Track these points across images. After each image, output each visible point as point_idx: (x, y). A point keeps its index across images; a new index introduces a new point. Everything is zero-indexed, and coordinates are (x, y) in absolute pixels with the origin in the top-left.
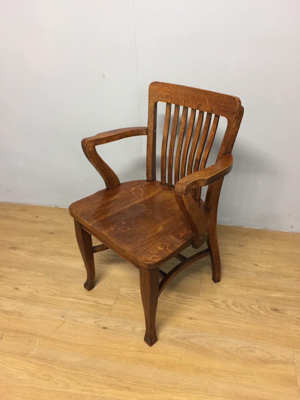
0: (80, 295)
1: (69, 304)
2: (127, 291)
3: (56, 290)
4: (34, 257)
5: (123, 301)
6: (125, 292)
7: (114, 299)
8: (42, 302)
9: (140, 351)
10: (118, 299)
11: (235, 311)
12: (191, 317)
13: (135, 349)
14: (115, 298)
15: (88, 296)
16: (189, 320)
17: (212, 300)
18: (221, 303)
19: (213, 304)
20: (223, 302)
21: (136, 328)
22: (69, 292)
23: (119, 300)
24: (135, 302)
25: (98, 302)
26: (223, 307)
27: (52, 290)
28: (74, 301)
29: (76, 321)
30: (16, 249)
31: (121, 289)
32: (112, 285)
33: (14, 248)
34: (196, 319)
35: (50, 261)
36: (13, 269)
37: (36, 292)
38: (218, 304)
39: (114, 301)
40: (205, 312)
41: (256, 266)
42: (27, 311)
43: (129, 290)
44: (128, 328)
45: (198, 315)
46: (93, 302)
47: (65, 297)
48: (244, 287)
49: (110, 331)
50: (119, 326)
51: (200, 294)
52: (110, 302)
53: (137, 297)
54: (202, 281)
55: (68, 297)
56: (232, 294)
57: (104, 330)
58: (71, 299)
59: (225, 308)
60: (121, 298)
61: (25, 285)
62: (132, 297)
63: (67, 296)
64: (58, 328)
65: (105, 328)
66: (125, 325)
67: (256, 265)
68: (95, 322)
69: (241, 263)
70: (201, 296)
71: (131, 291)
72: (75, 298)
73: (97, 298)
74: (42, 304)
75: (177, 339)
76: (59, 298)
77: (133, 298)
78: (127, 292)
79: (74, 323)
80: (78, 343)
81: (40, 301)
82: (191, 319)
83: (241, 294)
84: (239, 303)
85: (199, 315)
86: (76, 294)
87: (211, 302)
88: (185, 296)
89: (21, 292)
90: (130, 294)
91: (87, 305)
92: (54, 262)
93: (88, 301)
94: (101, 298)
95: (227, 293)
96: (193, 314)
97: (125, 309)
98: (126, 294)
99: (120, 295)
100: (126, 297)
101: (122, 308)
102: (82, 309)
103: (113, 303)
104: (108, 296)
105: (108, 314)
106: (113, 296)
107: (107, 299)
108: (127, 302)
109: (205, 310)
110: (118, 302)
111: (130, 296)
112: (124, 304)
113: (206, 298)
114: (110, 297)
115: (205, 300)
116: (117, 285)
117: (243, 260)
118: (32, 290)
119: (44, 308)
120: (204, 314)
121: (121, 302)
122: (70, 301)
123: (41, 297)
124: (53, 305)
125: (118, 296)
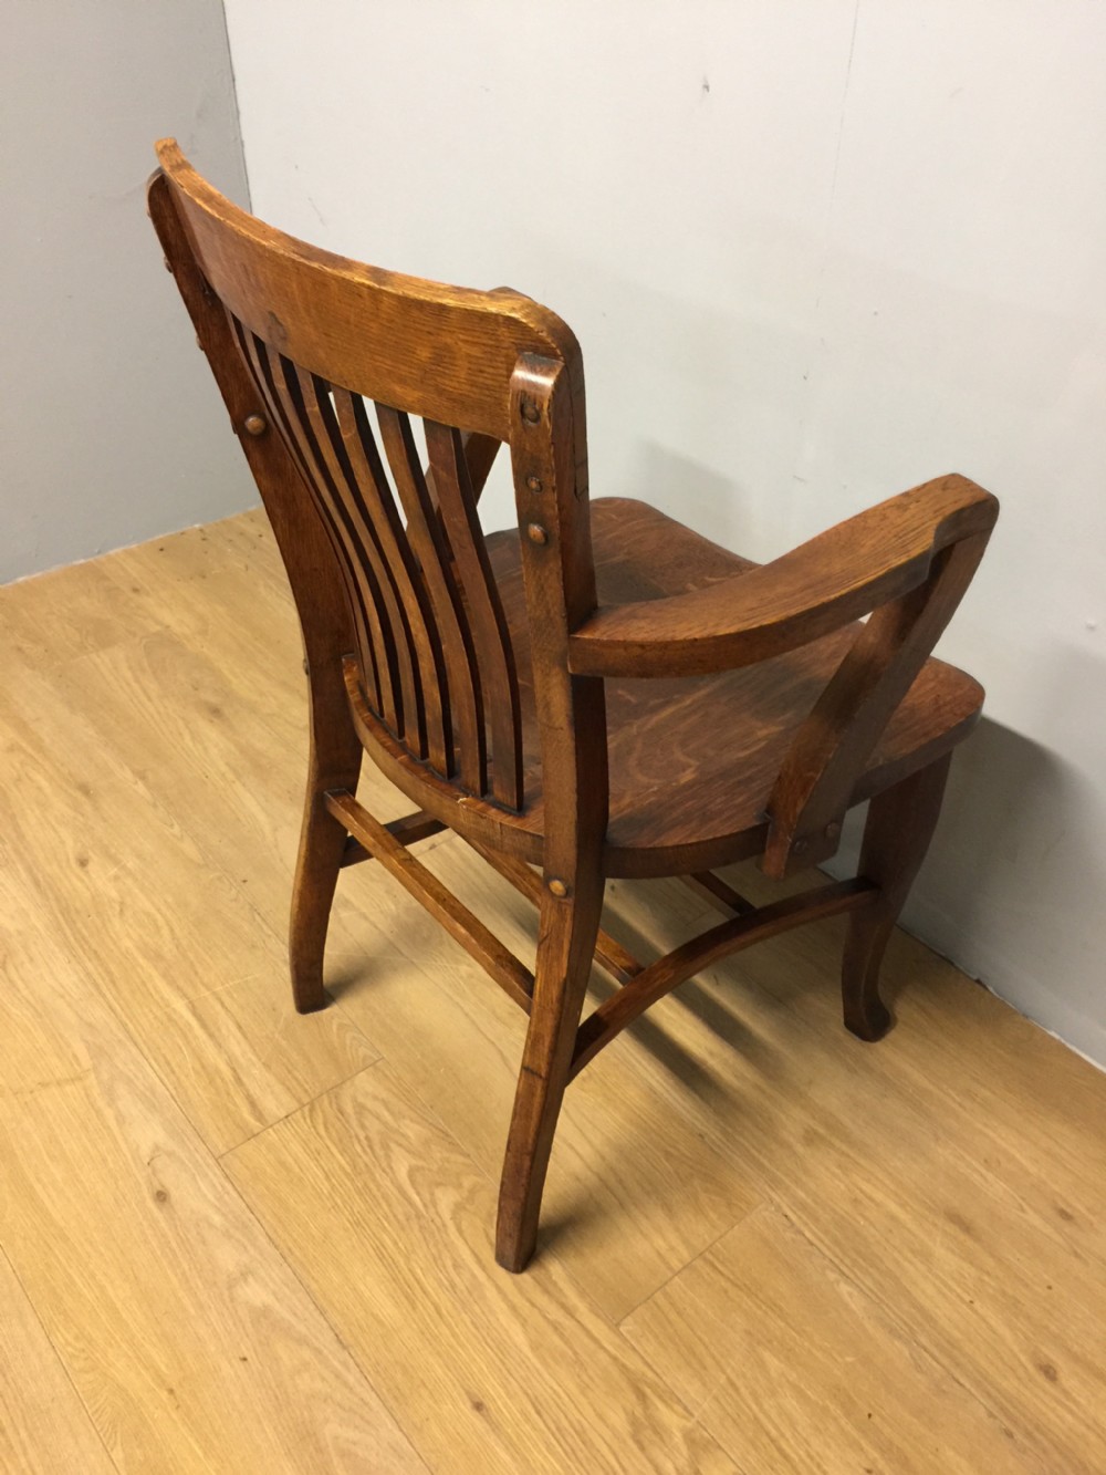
0: (218, 1007)
1: (156, 1017)
2: (375, 1098)
3: (174, 937)
4: (231, 776)
5: (322, 1132)
6: (361, 1099)
7: (299, 1101)
8: (98, 957)
9: (171, 1391)
10: (312, 1110)
12: (486, 1402)
13: (163, 1368)
14: (306, 1100)
15: (240, 1027)
16: (467, 1408)
17: (648, 1391)
18: (678, 1438)
19: (639, 1412)
20: (690, 1439)
21: (250, 1279)
22: (200, 971)
23: (311, 1116)
24: (354, 1167)
25: (242, 1076)
27: (165, 932)
28: (181, 1017)
29: (112, 1102)
30: (215, 720)
31: (362, 1073)
32: (348, 1042)
33: (215, 712)
34: (495, 1427)
35: (262, 817)
36: (141, 788)
37: (118, 908)
38: (656, 1432)
39: (294, 1105)
40: (565, 1423)
41: (1040, 1378)
42: (31, 960)
43: (383, 1101)
44: (228, 1257)
45: (523, 1413)
46: (230, 1062)
47: (172, 982)
48: (863, 1443)
49: (163, 1224)
50: (211, 1225)
51: (629, 1319)
52: (275, 1103)
53: (380, 1153)
54: (699, 1263)
55: (179, 988)
56: (774, 1433)
57: (151, 1204)
58: (180, 1006)
60: (325, 1117)
61: (116, 862)
62: (362, 1137)
63: (181, 983)
64: (44, 1085)
65: (161, 1197)
66: (230, 1237)
67: (1049, 1372)
68: (157, 1147)
69: (977, 1305)
70: (619, 1334)
71: (386, 1104)
72: (195, 1013)
73: (254, 1059)
74: (89, 966)
75: (344, 1454)
76: (155, 974)
77: (365, 1143)
78: (369, 1104)
79: (101, 1103)
80: (38, 1187)
81: (93, 949)
82: (478, 1406)
85: (528, 1420)
86: (214, 993)
87: (641, 1396)
88: (555, 1284)
89: (82, 881)
90: (371, 1123)
91: (199, 1059)
92: (267, 829)
93: (219, 1045)
94: (267, 1066)
95: (754, 1407)
96: (508, 1393)
97: (297, 1170)
98: (361, 1109)
99: (336, 1097)
100: (348, 1122)
101: (290, 1160)
102: (173, 1064)
103: (284, 1114)
104: (297, 1074)
105: (224, 1150)
106: (307, 1087)
107: (283, 1084)
108: (328, 1147)
109: (578, 1416)
110: (302, 1121)
111: (363, 1127)
112: (312, 1147)
113: (634, 1363)
114: (294, 1083)
115: (624, 1368)
116: (362, 1051)
117: (1004, 1293)
118: (114, 894)
119: (82, 980)
120: (554, 1429)
121: (312, 1130)
122: (174, 1010)
123: (114, 936)
124: (114, 992)
125: (325, 1096)
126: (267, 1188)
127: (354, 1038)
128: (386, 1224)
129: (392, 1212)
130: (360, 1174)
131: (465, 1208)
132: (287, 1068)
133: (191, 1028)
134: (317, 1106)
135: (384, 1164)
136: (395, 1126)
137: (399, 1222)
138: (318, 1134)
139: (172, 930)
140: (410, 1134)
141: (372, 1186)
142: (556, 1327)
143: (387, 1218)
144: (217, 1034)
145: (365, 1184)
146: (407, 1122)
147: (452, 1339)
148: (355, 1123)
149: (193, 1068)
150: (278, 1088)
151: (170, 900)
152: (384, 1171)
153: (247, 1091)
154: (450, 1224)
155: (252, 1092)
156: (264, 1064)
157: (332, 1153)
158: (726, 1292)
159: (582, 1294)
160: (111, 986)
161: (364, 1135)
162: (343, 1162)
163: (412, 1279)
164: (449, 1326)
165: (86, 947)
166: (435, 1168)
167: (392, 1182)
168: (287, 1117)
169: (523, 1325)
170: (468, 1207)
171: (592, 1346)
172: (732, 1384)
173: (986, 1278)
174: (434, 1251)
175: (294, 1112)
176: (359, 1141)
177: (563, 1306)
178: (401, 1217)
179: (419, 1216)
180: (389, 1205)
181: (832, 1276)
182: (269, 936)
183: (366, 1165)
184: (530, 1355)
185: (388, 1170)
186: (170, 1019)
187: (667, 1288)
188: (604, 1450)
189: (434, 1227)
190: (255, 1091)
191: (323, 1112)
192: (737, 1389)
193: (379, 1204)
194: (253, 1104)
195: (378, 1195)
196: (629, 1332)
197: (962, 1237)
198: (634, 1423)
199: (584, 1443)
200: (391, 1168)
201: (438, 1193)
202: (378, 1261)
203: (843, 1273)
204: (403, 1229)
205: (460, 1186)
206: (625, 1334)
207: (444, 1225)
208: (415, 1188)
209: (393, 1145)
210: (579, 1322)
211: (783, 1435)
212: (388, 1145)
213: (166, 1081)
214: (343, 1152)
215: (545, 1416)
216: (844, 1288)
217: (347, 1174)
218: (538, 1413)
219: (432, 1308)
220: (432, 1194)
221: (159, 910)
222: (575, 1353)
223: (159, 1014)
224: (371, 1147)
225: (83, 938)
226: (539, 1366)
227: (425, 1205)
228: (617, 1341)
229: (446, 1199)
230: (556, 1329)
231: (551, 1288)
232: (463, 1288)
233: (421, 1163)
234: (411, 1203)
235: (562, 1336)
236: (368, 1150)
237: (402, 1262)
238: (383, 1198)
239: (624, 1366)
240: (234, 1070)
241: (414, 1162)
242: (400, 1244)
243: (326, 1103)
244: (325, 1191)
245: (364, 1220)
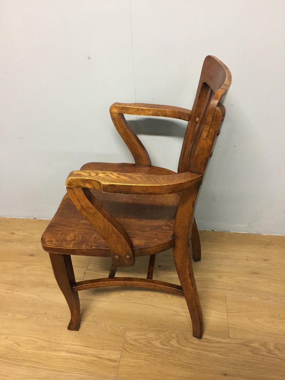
1: (60, 362)
2: (136, 335)
5: (133, 352)
6: (133, 338)
7: (120, 350)
8: (26, 360)
10: (125, 350)
11: (280, 358)
14: (121, 349)
15: (86, 347)
16: (223, 377)
17: (247, 344)
23: (127, 351)
24: (148, 353)
25: (99, 356)
26: (264, 353)
27: (37, 340)
28: (68, 356)
31: (127, 333)
34: (232, 375)
37: (16, 345)
38: (256, 349)
39: (120, 352)
40: (242, 363)
43: (138, 335)
45: (234, 368)
46: (93, 356)
47: (54, 350)
48: (283, 321)
51: (230, 335)
53: (150, 345)
54: (229, 314)
55: (59, 350)
58: (64, 354)
59: (267, 354)
60: (129, 348)
62: (143, 346)
63: (57, 348)
69: (271, 285)
70: (231, 338)
72: (69, 352)
73: (98, 350)
74: (25, 364)
76: (48, 352)
77: (144, 346)
78: (136, 338)
81: (22, 360)
82: (225, 375)
83: (282, 331)
84: (283, 346)
86: (70, 344)
87: (246, 345)
88: (211, 340)
90: (141, 341)
91: (85, 362)
93: (86, 355)
94: (103, 349)
95: (263, 330)
96: (227, 368)
97: (137, 365)
98: (135, 340)
99: (127, 342)
100: (136, 345)
101: (133, 364)
102: (79, 368)
103: (120, 356)
104: (112, 345)
105: (115, 375)
106: (118, 346)
107: (112, 350)
108: (138, 354)
109: (243, 359)
110: (126, 354)
111: (140, 343)
112: (135, 357)
113: (239, 341)
114: (114, 347)
115: (239, 344)
116: (121, 328)
117: (272, 280)
118: (11, 342)
119: (28, 369)
120: (241, 365)
121: (131, 354)
122: (63, 356)
123: (23, 352)
124: (41, 365)
125: (125, 344)
126: (135, 374)
127: (116, 327)
128: (169, 358)
129: (166, 355)
130: (151, 353)
131: (179, 341)
132: (108, 346)
133: (74, 357)
134: (125, 348)
135: (154, 347)
136: (147, 337)
138: (133, 353)
139: (39, 339)
140: (151, 336)
141: (156, 353)
144: (82, 353)
145: (155, 354)
146: (148, 334)
147: (206, 368)
149: (85, 365)
150: (112, 352)
151: (30, 332)
152: (156, 348)
153: (105, 358)
154: (180, 346)
155: (106, 358)
156: (102, 349)
157: (140, 354)
158: (238, 315)
159: (218, 337)
160: (38, 364)
165: (18, 361)
166: (164, 339)
167: (159, 349)
168: (121, 356)
169: (215, 353)
170: (179, 340)
171: (230, 345)
172: (257, 330)
173: (268, 279)
174: (183, 355)
175: (122, 353)
176: (143, 347)
177: (218, 343)
178: (170, 354)
179: (173, 351)
181: (249, 298)
183: (151, 350)
184: (222, 357)
185: (156, 347)
186: (65, 359)
187: (229, 323)
188: (252, 361)
189: (178, 350)
190: (107, 357)
191: (128, 348)
192: (258, 330)
193: (163, 355)
194: (110, 360)
195: (160, 354)
196: (232, 336)
197: (258, 275)
198: (251, 351)
199: (248, 363)
200: (156, 346)
201: (171, 343)
202: (176, 367)
203: (250, 296)
205: (173, 338)
206: (232, 337)
207: (180, 348)
208: (166, 346)
210: (223, 343)
211: (272, 331)
212: (150, 343)
213: (81, 373)
214: (142, 352)
216: (253, 298)
217: (149, 356)
218: (236, 365)
220: (170, 344)
221: (29, 337)
222: (229, 349)
223: (60, 360)
224: (147, 346)
225: (15, 359)
226: (226, 357)
227: (172, 348)
228: (233, 340)
229: (174, 342)
230: (221, 348)
231: (211, 341)
232: (197, 356)
233: (160, 340)
234: (169, 350)
235: (223, 348)
237: (180, 362)
239: (239, 343)
240: (96, 357)
241: (159, 341)
242: (176, 359)
243: (126, 346)
244: (149, 363)
245: (163, 362)
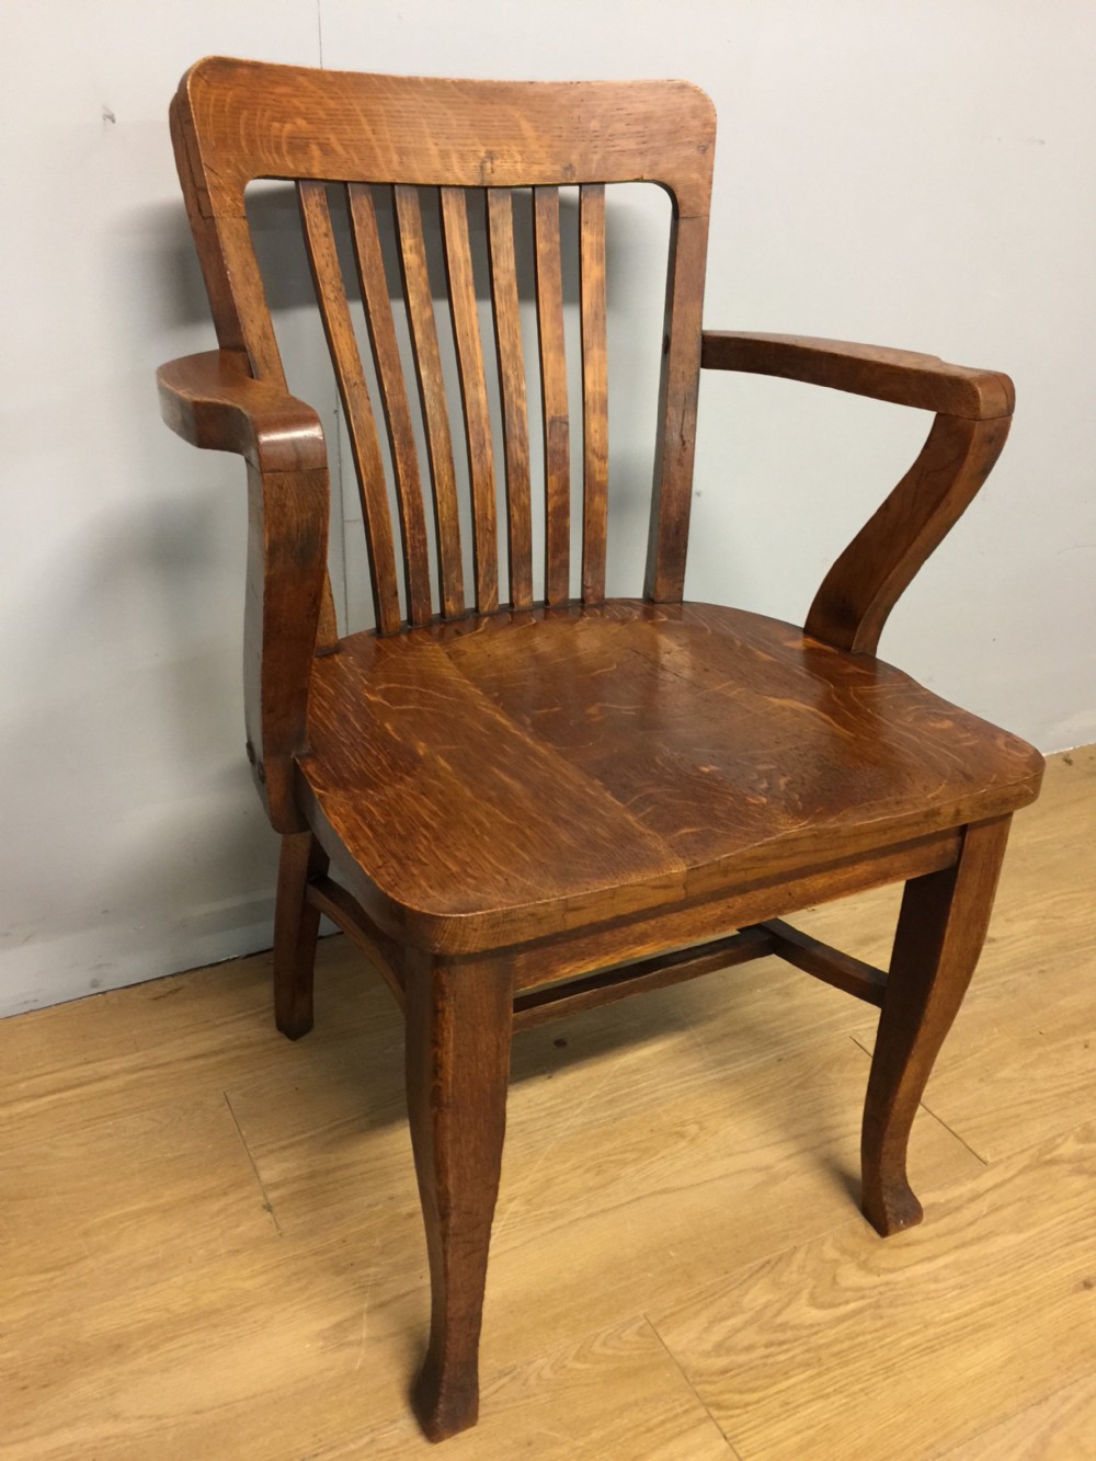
2: (707, 1330)
5: (756, 1396)
6: (708, 1346)
7: (701, 1421)
10: (719, 1406)
12: (1085, 1275)
14: (702, 1413)
17: (1048, 1157)
19: (1067, 1167)
23: (728, 1408)
24: (807, 1365)
31: (667, 1340)
32: (610, 1352)
38: (1084, 1159)
39: (708, 1429)
43: (712, 1323)
51: (981, 1155)
53: (789, 1334)
60: (730, 1391)
62: (765, 1352)
70: (995, 1165)
71: (720, 1319)
77: (773, 1350)
78: (715, 1338)
87: (1052, 1162)
88: (948, 1201)
90: (744, 1338)
95: (1047, 1094)
96: (1071, 1259)
97: (812, 1432)
98: (721, 1348)
99: (701, 1375)
100: (740, 1366)
101: (796, 1439)
103: (722, 1441)
104: (654, 1421)
106: (680, 1410)
107: (670, 1439)
108: (780, 1392)
109: (1081, 1209)
110: (734, 1420)
113: (1023, 1160)
114: (668, 1425)
115: (1028, 1168)
116: (629, 1334)
121: (750, 1408)
125: (698, 1388)
127: (604, 1344)
128: (888, 1340)
129: (871, 1333)
130: (820, 1360)
131: (864, 1262)
132: (644, 1433)
134: (713, 1399)
135: (805, 1332)
136: (752, 1312)
137: (884, 1327)
138: (757, 1402)
140: (763, 1300)
141: (835, 1349)
142: (995, 1209)
143: (880, 1339)
145: (834, 1355)
146: (746, 1300)
147: (1019, 1297)
148: (743, 1358)
152: (816, 1333)
154: (884, 1278)
157: (788, 1388)
158: (943, 1084)
159: (956, 1182)
161: (762, 1349)
162: (802, 1377)
163: (954, 1323)
164: (1006, 1297)
166: (811, 1282)
167: (831, 1328)
168: (726, 1439)
169: (997, 1235)
170: (862, 1258)
171: (1009, 1185)
172: (1030, 1102)
174: (919, 1298)
175: (720, 1428)
176: (771, 1355)
177: (972, 1200)
178: (879, 1323)
179: (877, 1306)
180: (863, 1334)
182: (373, 1441)
183: (807, 1351)
184: (1026, 1235)
185: (814, 1329)
187: (944, 1121)
189: (889, 1294)
191: (722, 1393)
193: (860, 1344)
195: (847, 1344)
198: (1078, 1172)
200: (811, 1326)
201: (844, 1283)
202: (936, 1354)
204: (895, 1323)
205: (835, 1261)
207: (887, 1284)
208: (840, 1304)
209: (779, 1320)
210: (987, 1191)
212: (780, 1325)
214: (786, 1375)
215: (1086, 1234)
217: (819, 1374)
218: (1083, 1239)
219: (989, 1309)
220: (847, 1290)
222: (1020, 1199)
224: (784, 1342)
226: (1038, 1229)
227: (863, 1298)
228: (1001, 1167)
229: (851, 1276)
231: (953, 1204)
232: (962, 1278)
233: (805, 1294)
234: (860, 1311)
235: (1002, 1207)
236: (785, 1347)
237: (931, 1332)
238: (852, 1338)
239: (1026, 1167)
241: (803, 1301)
242: (912, 1329)
243: (709, 1388)
244: (844, 1401)
245: (883, 1362)
